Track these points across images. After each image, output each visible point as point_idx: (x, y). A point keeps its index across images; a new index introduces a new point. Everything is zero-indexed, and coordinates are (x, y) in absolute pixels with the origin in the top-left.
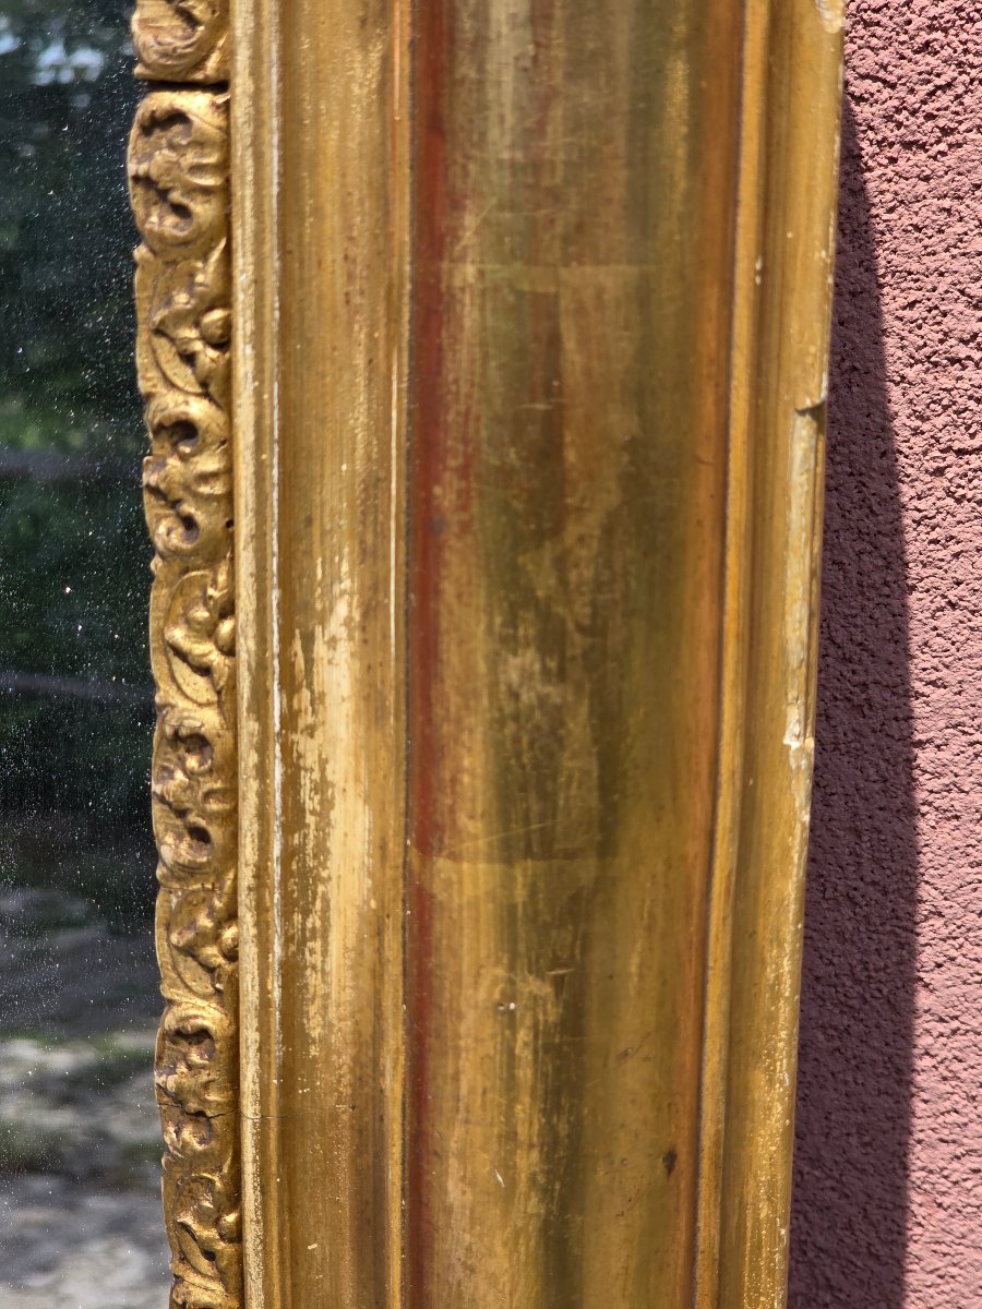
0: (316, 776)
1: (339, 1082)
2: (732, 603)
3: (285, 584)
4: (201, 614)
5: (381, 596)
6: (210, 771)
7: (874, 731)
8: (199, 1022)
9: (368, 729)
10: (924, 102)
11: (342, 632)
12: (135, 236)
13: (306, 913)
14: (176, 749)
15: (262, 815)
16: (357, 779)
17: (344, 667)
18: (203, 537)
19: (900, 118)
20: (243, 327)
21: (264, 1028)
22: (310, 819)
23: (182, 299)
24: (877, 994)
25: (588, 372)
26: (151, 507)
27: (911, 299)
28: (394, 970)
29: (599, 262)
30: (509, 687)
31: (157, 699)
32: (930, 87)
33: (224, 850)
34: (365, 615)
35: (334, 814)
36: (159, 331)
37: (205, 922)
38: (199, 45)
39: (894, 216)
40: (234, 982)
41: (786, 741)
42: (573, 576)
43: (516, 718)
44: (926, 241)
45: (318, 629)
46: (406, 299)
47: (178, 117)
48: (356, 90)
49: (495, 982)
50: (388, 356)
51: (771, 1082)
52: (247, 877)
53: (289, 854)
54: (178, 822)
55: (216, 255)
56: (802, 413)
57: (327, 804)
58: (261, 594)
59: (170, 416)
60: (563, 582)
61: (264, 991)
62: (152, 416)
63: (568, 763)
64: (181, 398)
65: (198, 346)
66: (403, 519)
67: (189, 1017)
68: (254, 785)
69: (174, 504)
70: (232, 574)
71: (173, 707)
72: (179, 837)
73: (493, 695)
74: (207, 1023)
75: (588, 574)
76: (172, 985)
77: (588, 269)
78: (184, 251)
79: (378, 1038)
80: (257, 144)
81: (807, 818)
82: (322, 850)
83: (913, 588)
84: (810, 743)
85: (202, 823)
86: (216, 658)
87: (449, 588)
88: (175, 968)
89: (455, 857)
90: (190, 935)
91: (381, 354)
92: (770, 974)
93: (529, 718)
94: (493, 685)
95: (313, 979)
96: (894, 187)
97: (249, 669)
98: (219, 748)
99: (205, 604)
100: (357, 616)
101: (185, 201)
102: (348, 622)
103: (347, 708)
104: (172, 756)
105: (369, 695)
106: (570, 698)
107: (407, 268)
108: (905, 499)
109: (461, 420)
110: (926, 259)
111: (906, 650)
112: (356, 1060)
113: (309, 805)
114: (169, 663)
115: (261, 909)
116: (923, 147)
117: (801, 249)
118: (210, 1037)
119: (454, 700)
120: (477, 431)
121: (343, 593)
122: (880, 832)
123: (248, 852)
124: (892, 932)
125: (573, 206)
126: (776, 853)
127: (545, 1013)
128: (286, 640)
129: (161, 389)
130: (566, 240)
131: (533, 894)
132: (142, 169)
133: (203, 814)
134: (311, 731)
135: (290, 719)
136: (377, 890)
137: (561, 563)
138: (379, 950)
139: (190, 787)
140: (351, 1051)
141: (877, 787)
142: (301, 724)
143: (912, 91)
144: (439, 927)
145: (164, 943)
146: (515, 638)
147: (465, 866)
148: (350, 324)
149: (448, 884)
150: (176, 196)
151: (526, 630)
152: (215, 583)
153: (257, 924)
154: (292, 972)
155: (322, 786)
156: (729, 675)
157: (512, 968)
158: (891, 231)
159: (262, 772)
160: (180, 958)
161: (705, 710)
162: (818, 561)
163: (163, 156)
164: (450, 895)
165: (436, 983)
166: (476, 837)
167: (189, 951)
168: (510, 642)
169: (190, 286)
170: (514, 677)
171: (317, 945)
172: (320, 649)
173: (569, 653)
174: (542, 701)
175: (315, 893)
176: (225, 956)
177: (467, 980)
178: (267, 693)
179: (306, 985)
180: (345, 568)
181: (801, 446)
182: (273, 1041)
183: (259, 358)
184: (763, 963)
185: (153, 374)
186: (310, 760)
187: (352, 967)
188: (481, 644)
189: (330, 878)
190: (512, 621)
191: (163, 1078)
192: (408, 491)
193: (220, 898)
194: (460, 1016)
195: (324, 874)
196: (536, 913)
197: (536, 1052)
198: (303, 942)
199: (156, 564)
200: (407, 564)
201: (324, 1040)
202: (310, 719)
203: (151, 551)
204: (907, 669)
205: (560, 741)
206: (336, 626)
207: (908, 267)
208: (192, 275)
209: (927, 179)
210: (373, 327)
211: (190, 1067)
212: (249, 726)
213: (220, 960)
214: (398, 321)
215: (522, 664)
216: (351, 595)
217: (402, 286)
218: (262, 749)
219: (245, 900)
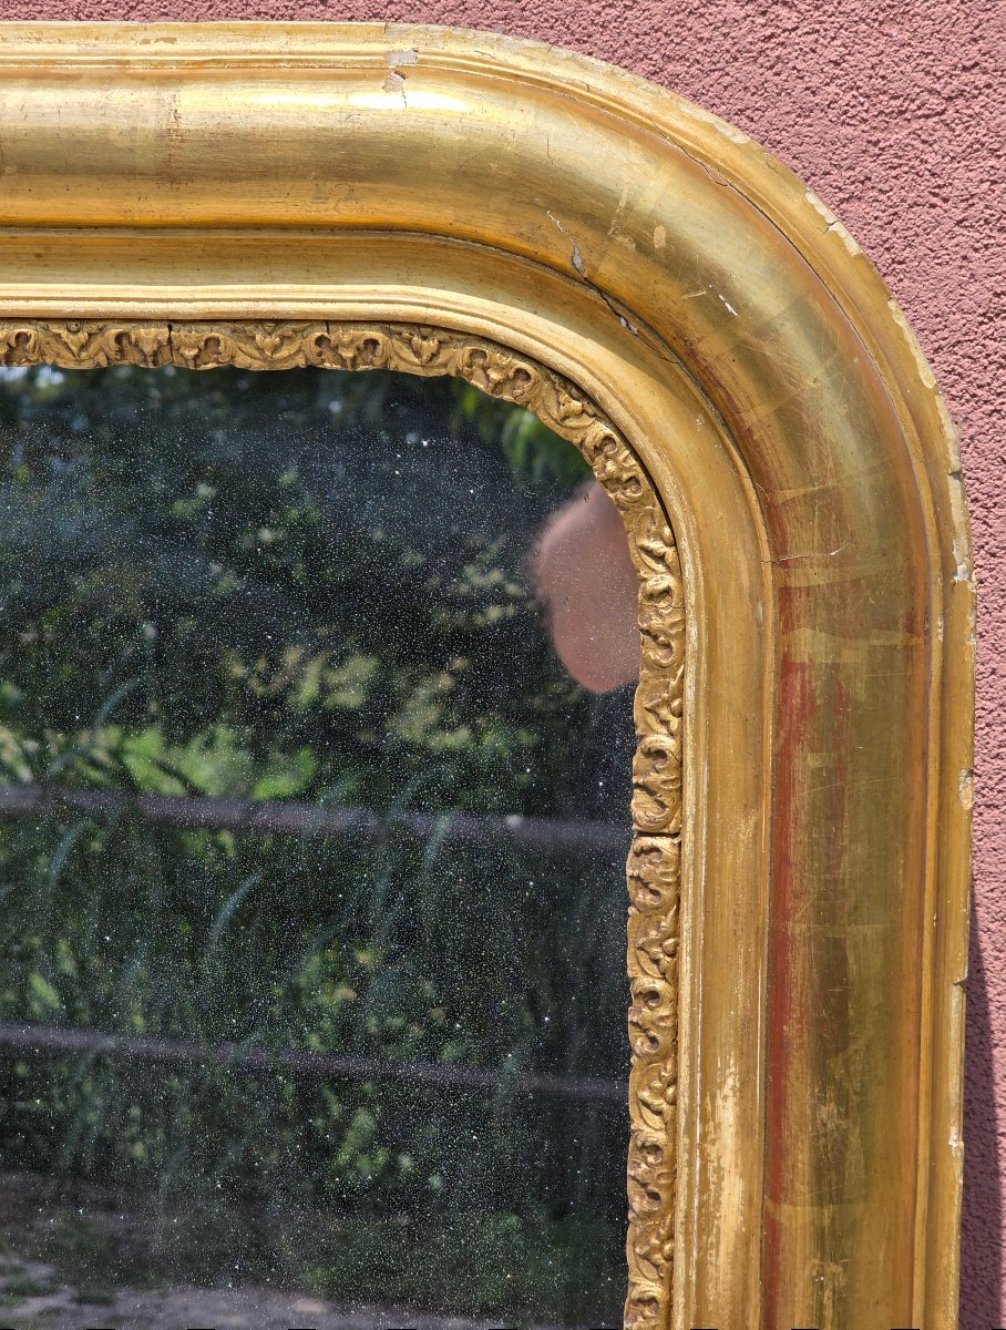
0: (715, 1164)
1: (723, 1324)
2: (924, 1077)
3: (703, 1070)
4: (658, 1084)
5: (751, 1076)
6: (661, 1163)
7: (976, 1127)
8: (651, 1294)
9: (742, 1140)
10: (997, 784)
11: (730, 1093)
12: (629, 904)
13: (709, 1235)
14: (641, 1152)
15: (690, 1186)
16: (736, 1166)
17: (731, 1110)
18: (660, 1047)
19: (984, 792)
20: (686, 947)
21: (687, 1296)
22: (712, 1187)
23: (653, 934)
24: (981, 1284)
25: (860, 974)
26: (632, 1032)
27: (992, 887)
28: (756, 1263)
29: (864, 924)
30: (822, 1121)
31: (632, 1127)
32: (1000, 776)
33: (667, 1204)
34: (742, 1084)
35: (723, 1184)
36: (641, 948)
37: (655, 1241)
38: (666, 817)
39: (981, 843)
40: (671, 1272)
41: (950, 1143)
42: (852, 1069)
43: (825, 1135)
44: (1000, 857)
45: (718, 1091)
46: (766, 935)
47: (655, 849)
48: (742, 836)
49: (813, 1267)
50: (756, 961)
51: (946, 1319)
52: (680, 1217)
53: (702, 1205)
54: (643, 1190)
55: (671, 913)
56: (956, 985)
57: (721, 1179)
58: (692, 1076)
59: (645, 989)
60: (848, 1072)
61: (688, 1276)
62: (634, 989)
63: (850, 1156)
64: (651, 980)
65: (661, 956)
66: (764, 1039)
67: (645, 1291)
68: (686, 1170)
69: (645, 1031)
70: (676, 1065)
71: (642, 1131)
72: (642, 1197)
73: (814, 1125)
74: (655, 1294)
75: (859, 1067)
76: (636, 1275)
77: (860, 927)
78: (656, 911)
79: (745, 1299)
80: (695, 864)
81: (961, 1182)
82: (718, 1202)
83: (997, 1045)
84: (962, 1144)
85: (656, 1190)
86: (665, 1107)
87: (792, 1074)
88: (638, 1266)
89: (793, 1204)
90: (647, 1248)
91: (752, 960)
92: (945, 1261)
93: (831, 1136)
94: (814, 1120)
95: (711, 1270)
96: (982, 828)
97: (685, 1112)
98: (667, 1152)
99: (660, 1080)
100: (738, 1085)
101: (658, 889)
102: (733, 1088)
103: (732, 1130)
104: (639, 1156)
105: (744, 1124)
106: (851, 1126)
107: (767, 920)
108: (990, 996)
109: (799, 996)
110: (999, 866)
111: (993, 1080)
112: (732, 1312)
113: (712, 1179)
114: (640, 1109)
115: (687, 1233)
116: (997, 807)
117: (954, 909)
118: (656, 1302)
119: (794, 1127)
120: (807, 1001)
121: (731, 1074)
122: (980, 1186)
123: (682, 1204)
124: (990, 1246)
125: (853, 899)
126: (946, 1199)
127: (839, 1282)
128: (703, 1098)
129: (640, 975)
130: (850, 914)
131: (833, 1222)
132: (636, 873)
133: (657, 1185)
134: (713, 1142)
135: (704, 1137)
136: (747, 1222)
137: (846, 1063)
138: (747, 1253)
139: (650, 1172)
140: (731, 1307)
141: (979, 1160)
142: (709, 1138)
143: (990, 778)
144: (784, 1240)
145: (632, 1253)
146: (825, 1098)
147: (799, 1208)
148: (736, 945)
149: (790, 1217)
150: (652, 886)
151: (830, 1094)
152: (665, 1069)
153: (685, 1242)
154: (701, 1266)
155: (719, 1170)
156: (922, 1112)
157: (822, 1259)
158: (980, 851)
159: (690, 1164)
160: (640, 1260)
161: (912, 1129)
162: (964, 1055)
163: (646, 868)
164: (791, 1224)
165: (782, 1268)
166: (805, 1194)
167: (646, 1257)
168: (823, 1100)
169: (658, 928)
170: (825, 1116)
171: (713, 1252)
172: (719, 1102)
173: (850, 1105)
174: (838, 1127)
175: (713, 1225)
176: (665, 1259)
177: (798, 1266)
178: (694, 1124)
179: (708, 1273)
180: (732, 1062)
181: (955, 1000)
182: (691, 1303)
183: (693, 963)
184: (942, 1256)
185: (637, 968)
186: (713, 1157)
187: (730, 1263)
188: (808, 1100)
189: (720, 1217)
190: (823, 1090)
191: (630, 1324)
192: (767, 1026)
193: (663, 1228)
194: (795, 1285)
195: (718, 1215)
196: (835, 1231)
197: (834, 1302)
198: (706, 1251)
199: (633, 1059)
200: (766, 1061)
201: (715, 1302)
202: (713, 1137)
203: (630, 1052)
204: (993, 1091)
205: (846, 1146)
206: (727, 1090)
207: (990, 870)
208: (659, 922)
209: (999, 824)
210: (748, 946)
211: (645, 1318)
212: (684, 1141)
213: (663, 1261)
214: (762, 945)
215: (828, 1111)
216: (735, 1075)
217: (764, 928)
218: (690, 1152)
219: (679, 1229)
